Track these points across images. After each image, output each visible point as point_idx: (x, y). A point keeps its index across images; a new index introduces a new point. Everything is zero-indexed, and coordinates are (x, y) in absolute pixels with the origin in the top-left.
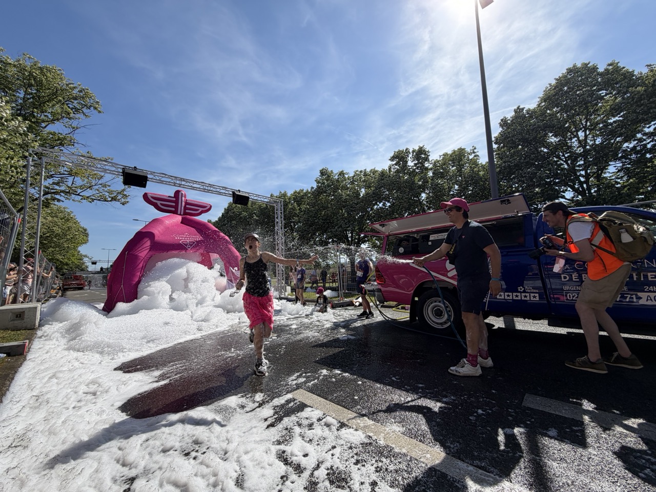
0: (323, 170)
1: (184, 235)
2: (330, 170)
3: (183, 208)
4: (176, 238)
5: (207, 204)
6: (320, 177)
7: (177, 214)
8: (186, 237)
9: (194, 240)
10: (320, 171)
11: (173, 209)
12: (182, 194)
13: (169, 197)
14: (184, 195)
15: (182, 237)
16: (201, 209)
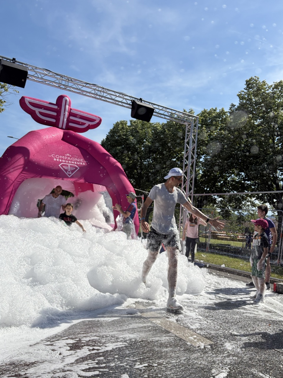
0: (251, 80)
1: (65, 156)
2: (261, 80)
3: (65, 120)
4: (55, 159)
5: (96, 117)
6: (246, 91)
7: (58, 127)
8: (67, 160)
9: (77, 165)
10: (247, 82)
11: (54, 121)
12: (66, 100)
13: (50, 103)
14: (68, 103)
15: (62, 159)
16: (88, 123)
